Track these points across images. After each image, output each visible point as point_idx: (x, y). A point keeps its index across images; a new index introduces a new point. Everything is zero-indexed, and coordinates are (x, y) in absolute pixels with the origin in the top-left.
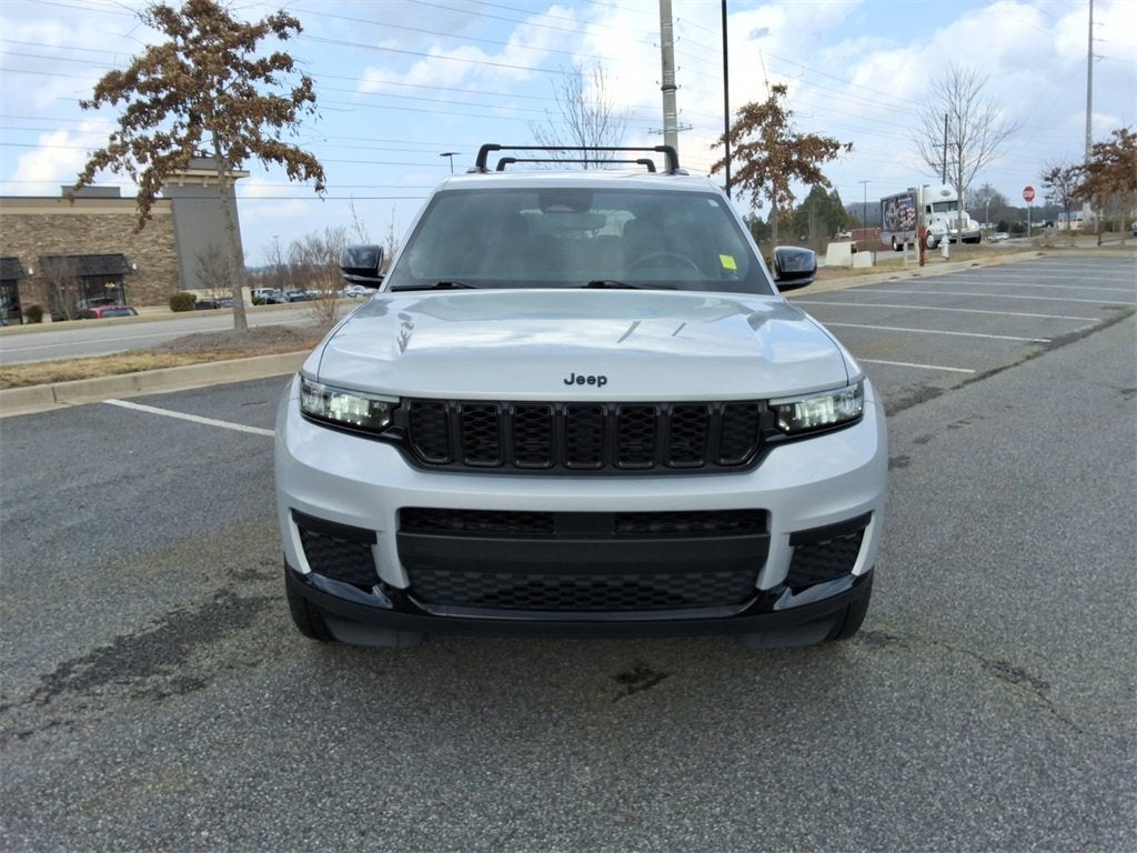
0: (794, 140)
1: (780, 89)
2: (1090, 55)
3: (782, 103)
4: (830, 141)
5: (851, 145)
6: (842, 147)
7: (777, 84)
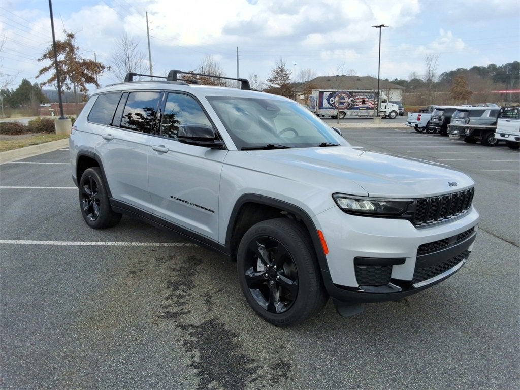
0: (81, 62)
1: (71, 36)
2: (148, 36)
3: (74, 43)
4: (100, 64)
5: (110, 67)
6: (106, 68)
7: (70, 33)
